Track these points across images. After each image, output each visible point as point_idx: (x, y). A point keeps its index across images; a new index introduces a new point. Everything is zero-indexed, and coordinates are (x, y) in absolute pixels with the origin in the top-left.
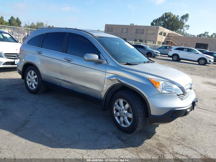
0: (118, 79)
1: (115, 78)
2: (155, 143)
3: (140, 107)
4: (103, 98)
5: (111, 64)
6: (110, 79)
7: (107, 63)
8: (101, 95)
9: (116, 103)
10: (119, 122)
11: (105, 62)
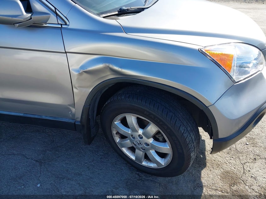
0: (111, 66)
1: (100, 66)
2: (219, 177)
3: (189, 129)
4: (79, 120)
5: (74, 24)
6: (86, 72)
7: (60, 22)
8: (74, 115)
9: (117, 123)
10: (133, 158)
11: (53, 19)
